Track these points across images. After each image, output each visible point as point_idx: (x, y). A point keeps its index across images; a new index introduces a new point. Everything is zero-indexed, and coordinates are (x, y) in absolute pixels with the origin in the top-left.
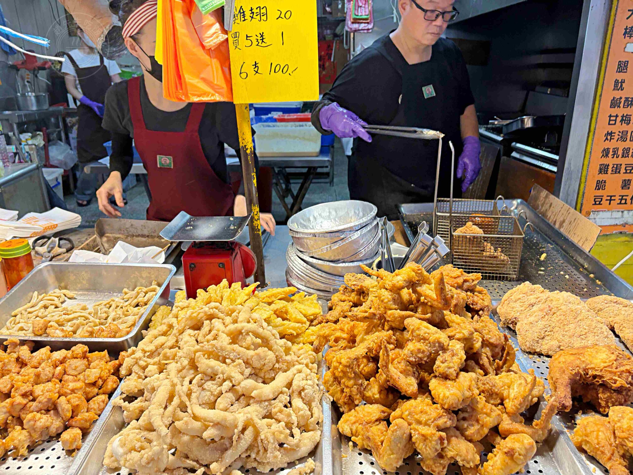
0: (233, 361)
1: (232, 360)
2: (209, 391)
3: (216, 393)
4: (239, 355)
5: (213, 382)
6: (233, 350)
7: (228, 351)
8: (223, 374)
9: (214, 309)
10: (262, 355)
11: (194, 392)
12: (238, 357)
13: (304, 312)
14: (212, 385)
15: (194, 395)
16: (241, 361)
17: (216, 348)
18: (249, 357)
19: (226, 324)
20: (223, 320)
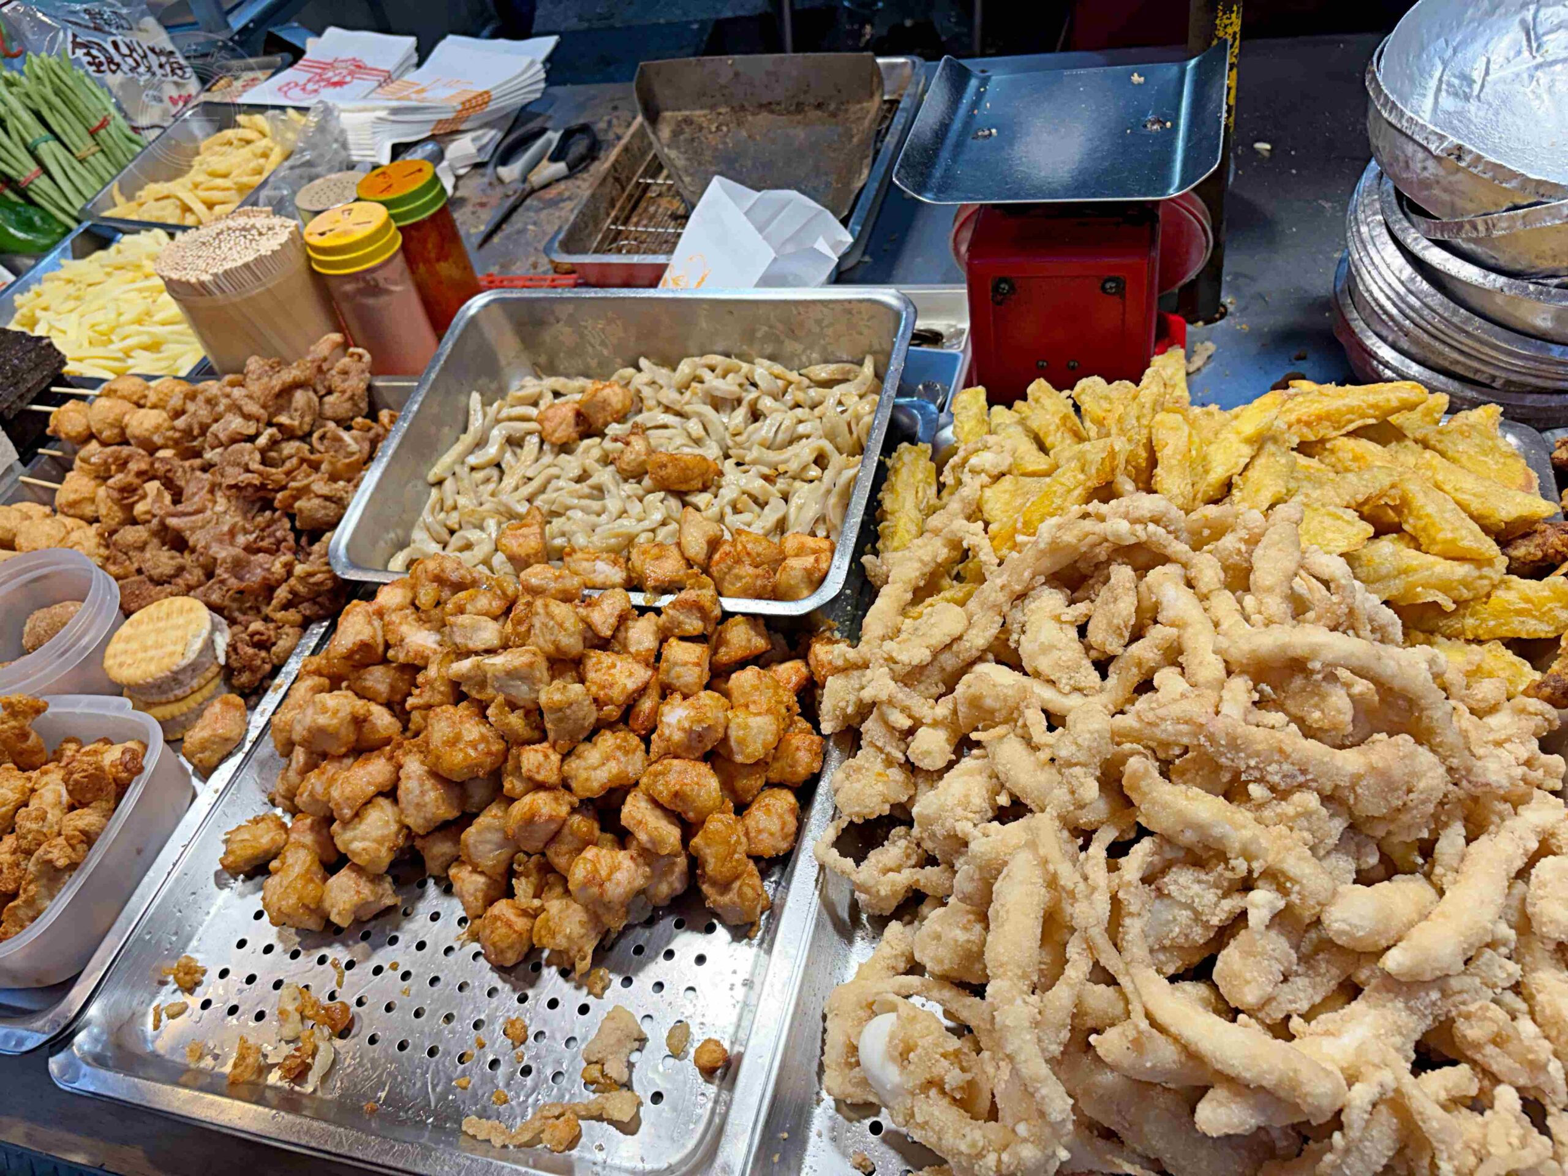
0: (1281, 794)
1: (1273, 789)
2: (1189, 906)
3: (1215, 921)
4: (1304, 772)
5: (1203, 877)
6: (1281, 751)
7: (1257, 754)
8: (1249, 857)
9: (1152, 527)
10: (1398, 771)
11: (1131, 914)
12: (1301, 779)
13: (1476, 506)
14: (1196, 888)
15: (1133, 927)
16: (1311, 800)
17: (1211, 738)
18: (1345, 782)
19: (1203, 587)
20: (1185, 566)
